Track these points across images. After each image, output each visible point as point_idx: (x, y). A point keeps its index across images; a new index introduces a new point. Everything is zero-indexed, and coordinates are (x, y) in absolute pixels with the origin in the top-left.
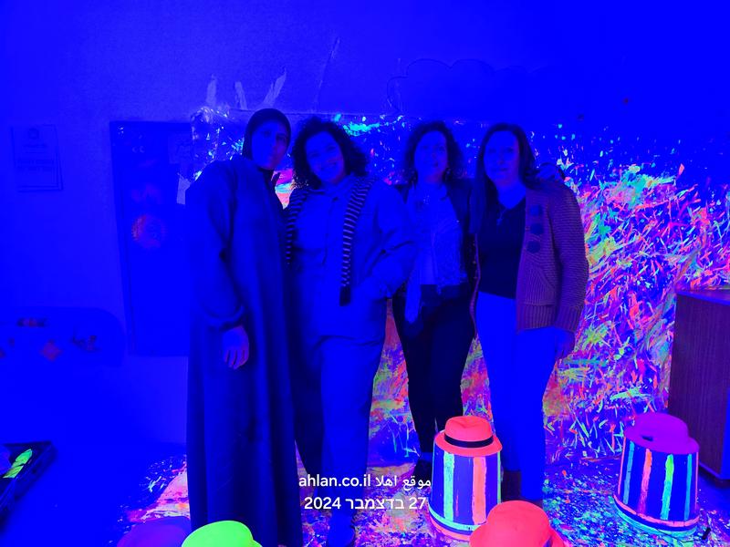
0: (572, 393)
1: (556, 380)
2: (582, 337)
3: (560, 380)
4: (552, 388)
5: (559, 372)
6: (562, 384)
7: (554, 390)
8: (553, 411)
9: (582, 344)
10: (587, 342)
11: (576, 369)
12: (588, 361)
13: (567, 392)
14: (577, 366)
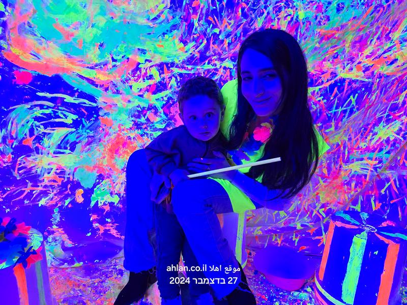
0: (353, 184)
1: (339, 173)
2: (371, 134)
3: (342, 173)
4: (334, 179)
5: (344, 166)
6: (344, 176)
7: (335, 181)
8: (328, 199)
9: (371, 140)
10: (376, 138)
11: (360, 162)
12: (375, 155)
13: (349, 184)
14: (362, 159)
